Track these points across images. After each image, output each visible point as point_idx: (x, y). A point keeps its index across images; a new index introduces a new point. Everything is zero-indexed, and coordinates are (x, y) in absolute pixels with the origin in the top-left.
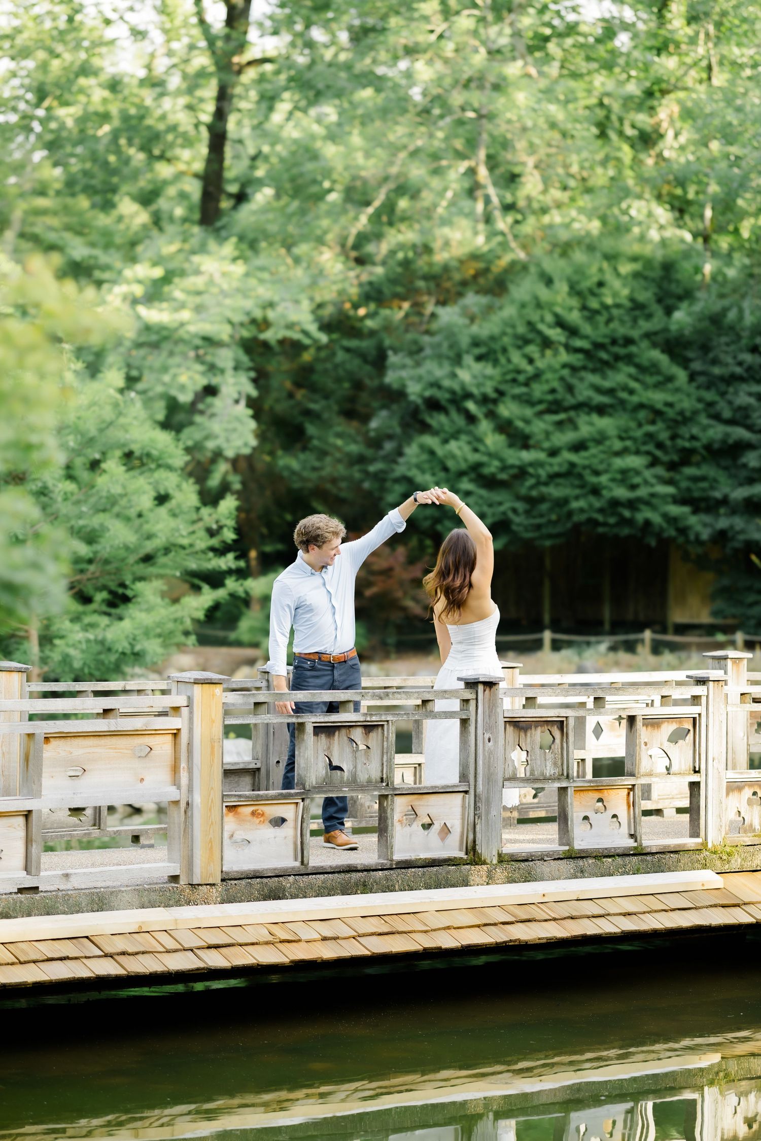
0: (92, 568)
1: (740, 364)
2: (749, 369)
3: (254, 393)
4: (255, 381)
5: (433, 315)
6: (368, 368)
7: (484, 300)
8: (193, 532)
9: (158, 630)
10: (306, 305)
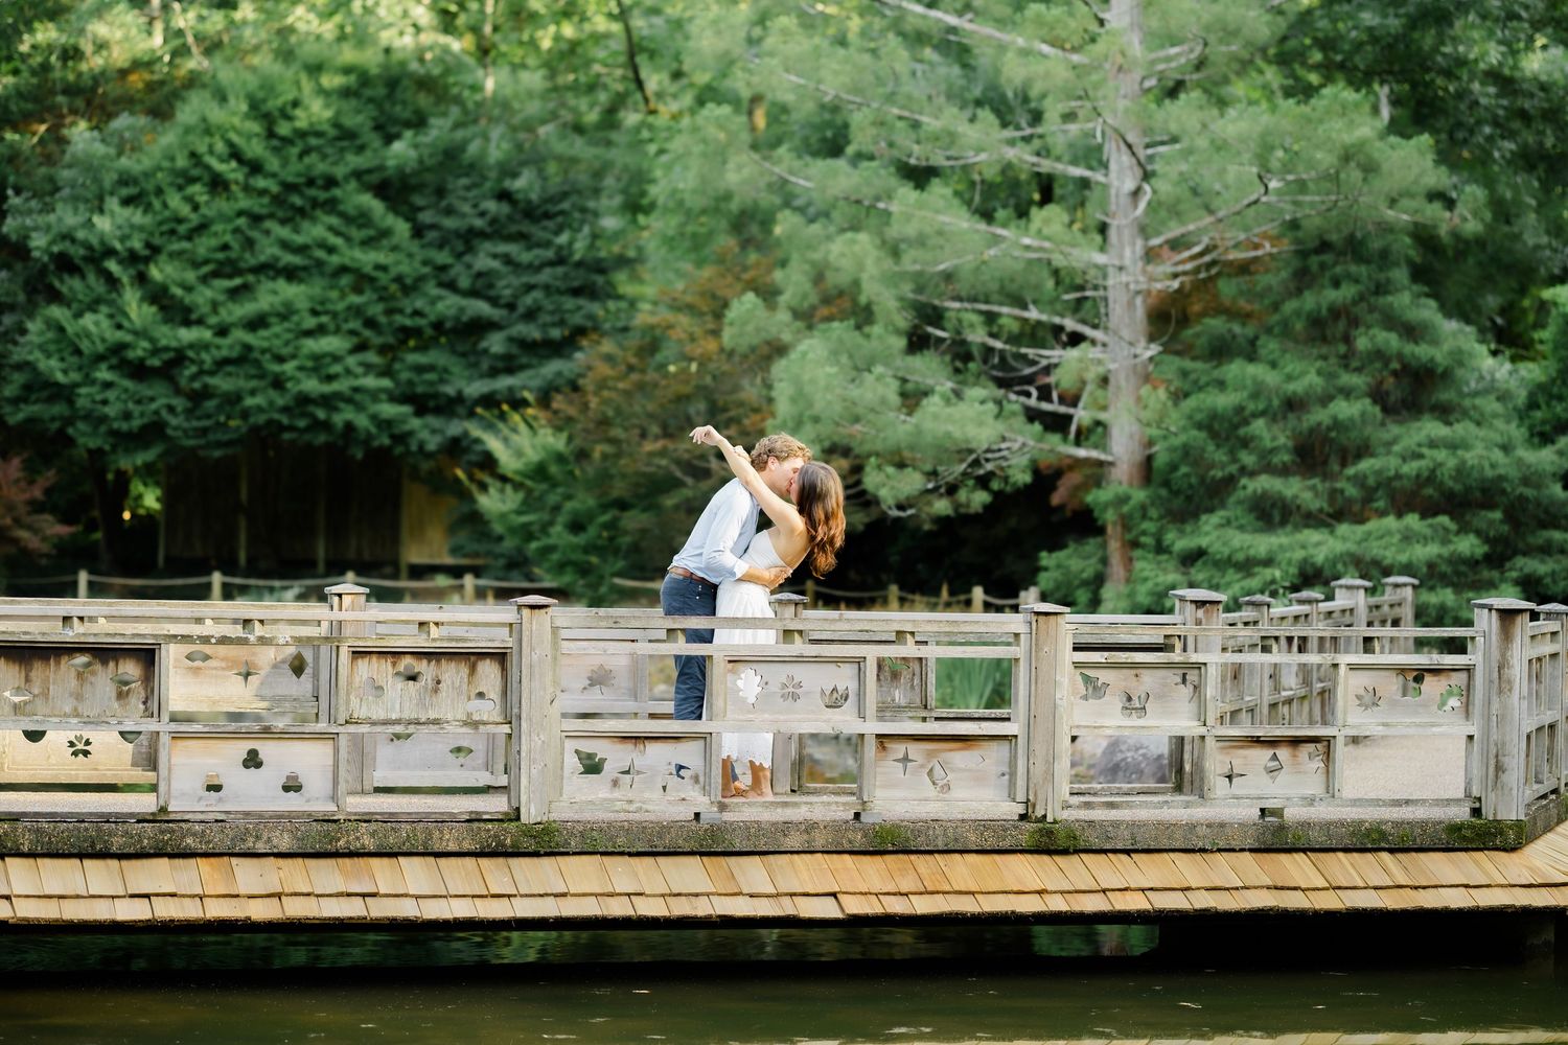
1: (482, 214)
2: (494, 221)
7: (141, 122)
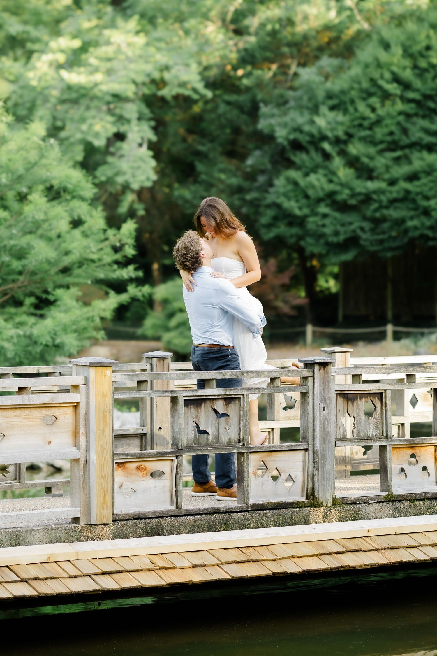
0: (21, 278)
3: (154, 138)
4: (155, 129)
5: (296, 75)
6: (244, 117)
7: (336, 62)
8: (101, 249)
9: (74, 327)
10: (194, 68)
